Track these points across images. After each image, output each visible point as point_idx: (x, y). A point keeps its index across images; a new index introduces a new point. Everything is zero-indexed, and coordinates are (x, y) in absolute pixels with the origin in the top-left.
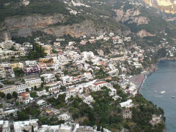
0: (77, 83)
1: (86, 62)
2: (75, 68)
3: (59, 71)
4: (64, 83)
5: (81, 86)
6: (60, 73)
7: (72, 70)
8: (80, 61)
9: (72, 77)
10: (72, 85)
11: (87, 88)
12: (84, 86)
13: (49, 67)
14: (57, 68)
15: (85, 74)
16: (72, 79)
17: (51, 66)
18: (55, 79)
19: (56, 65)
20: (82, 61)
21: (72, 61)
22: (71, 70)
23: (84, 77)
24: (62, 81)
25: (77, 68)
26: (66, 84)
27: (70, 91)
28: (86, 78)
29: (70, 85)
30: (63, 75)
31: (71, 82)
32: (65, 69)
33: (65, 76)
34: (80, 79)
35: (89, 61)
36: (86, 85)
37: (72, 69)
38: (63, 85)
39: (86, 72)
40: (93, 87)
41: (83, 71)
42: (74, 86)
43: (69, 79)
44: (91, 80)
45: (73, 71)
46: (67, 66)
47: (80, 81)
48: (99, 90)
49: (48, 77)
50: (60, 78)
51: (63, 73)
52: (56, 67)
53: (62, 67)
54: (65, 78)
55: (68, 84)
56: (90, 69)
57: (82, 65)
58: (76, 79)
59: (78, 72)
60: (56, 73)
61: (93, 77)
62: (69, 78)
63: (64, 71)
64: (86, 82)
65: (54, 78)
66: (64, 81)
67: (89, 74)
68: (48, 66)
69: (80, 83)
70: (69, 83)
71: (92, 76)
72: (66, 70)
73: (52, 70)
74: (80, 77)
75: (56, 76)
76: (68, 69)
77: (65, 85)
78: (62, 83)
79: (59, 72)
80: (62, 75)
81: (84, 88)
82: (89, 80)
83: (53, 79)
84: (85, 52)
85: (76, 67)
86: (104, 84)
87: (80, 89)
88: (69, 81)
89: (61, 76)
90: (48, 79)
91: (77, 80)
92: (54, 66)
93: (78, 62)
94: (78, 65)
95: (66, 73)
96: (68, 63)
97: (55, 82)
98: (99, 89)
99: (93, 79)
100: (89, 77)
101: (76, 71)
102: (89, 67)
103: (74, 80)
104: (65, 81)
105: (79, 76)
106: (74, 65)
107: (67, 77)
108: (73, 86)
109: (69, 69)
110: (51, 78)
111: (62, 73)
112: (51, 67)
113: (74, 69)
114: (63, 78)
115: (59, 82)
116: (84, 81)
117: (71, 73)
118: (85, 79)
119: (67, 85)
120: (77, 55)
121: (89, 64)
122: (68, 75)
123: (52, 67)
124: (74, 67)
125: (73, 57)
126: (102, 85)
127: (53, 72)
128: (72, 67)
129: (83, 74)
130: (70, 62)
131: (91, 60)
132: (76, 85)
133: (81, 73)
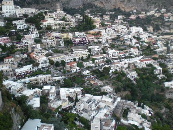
0: (123, 58)
1: (134, 37)
2: (122, 43)
3: (106, 44)
4: (110, 57)
5: (126, 61)
6: (106, 46)
7: (119, 45)
8: (128, 36)
9: (118, 52)
10: (118, 59)
11: (132, 63)
12: (129, 61)
13: (97, 40)
14: (104, 41)
15: (132, 49)
16: (118, 53)
17: (99, 39)
18: (102, 51)
19: (103, 38)
20: (130, 36)
21: (120, 35)
23: (130, 53)
24: (108, 54)
25: (124, 43)
27: (116, 65)
28: (133, 53)
29: (116, 59)
30: (110, 48)
31: (117, 56)
34: (126, 54)
35: (137, 36)
36: (132, 61)
37: (119, 43)
39: (133, 47)
40: (138, 63)
41: (130, 47)
42: (120, 60)
43: (115, 53)
44: (137, 56)
45: (120, 46)
46: (114, 40)
47: (126, 56)
48: (144, 67)
49: (95, 50)
50: (107, 51)
51: (110, 46)
52: (103, 40)
53: (109, 41)
54: (111, 52)
55: (114, 58)
56: (138, 45)
57: (130, 40)
58: (122, 53)
59: (125, 47)
60: (103, 46)
61: (139, 53)
62: (115, 52)
63: (111, 44)
64: (132, 57)
65: (101, 50)
66: (110, 54)
67: (136, 50)
68: (96, 39)
69: (126, 58)
70: (115, 56)
71: (139, 52)
72: (113, 44)
73: (100, 42)
74: (126, 52)
75: (102, 49)
76: (115, 43)
77: (111, 59)
78: (107, 56)
79: (106, 45)
80: (108, 48)
81: (129, 64)
82: (135, 56)
83: (100, 52)
84: (134, 27)
85: (124, 41)
86: (150, 61)
87: (126, 64)
88: (115, 55)
90: (95, 51)
91: (123, 55)
92: (102, 39)
93: (126, 37)
95: (112, 47)
96: (115, 37)
97: (101, 55)
99: (140, 55)
100: (135, 53)
101: (123, 46)
102: (136, 43)
103: (120, 55)
105: (125, 51)
106: (121, 39)
107: (114, 51)
108: (118, 60)
109: (116, 43)
110: (98, 51)
111: (109, 46)
112: (98, 40)
113: (121, 43)
114: (109, 51)
115: (105, 55)
116: (130, 57)
117: (117, 47)
118: (131, 54)
119: (113, 58)
120: (125, 29)
121: (137, 40)
122: (115, 49)
123: (100, 40)
124: (121, 41)
125: (121, 31)
126: (148, 62)
127: (100, 45)
128: (119, 41)
129: (130, 49)
130: (117, 36)
131: (139, 36)
132: (122, 60)
133: (127, 48)
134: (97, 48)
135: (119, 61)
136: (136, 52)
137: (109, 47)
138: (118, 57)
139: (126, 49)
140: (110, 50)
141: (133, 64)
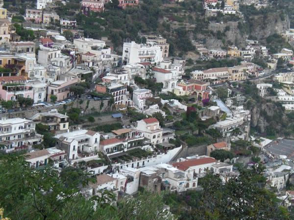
0: (116, 159)
1: (138, 80)
2: (106, 102)
3: (48, 110)
4: (71, 157)
5: (130, 169)
6: (53, 117)
7: (93, 109)
8: (119, 76)
9: (97, 136)
10: (100, 165)
11: (153, 176)
12: (141, 170)
13: (12, 93)
14: (40, 96)
15: (141, 125)
16: (98, 140)
17: (18, 89)
18: (38, 138)
19: (37, 86)
20: (125, 78)
21: (90, 75)
22: (90, 106)
23: (137, 138)
24: (65, 147)
25: (111, 102)
26: (78, 161)
28: (146, 139)
29: (94, 164)
30: (67, 124)
31: (96, 152)
32: (72, 104)
33: (71, 131)
34: (125, 144)
35: (148, 77)
36: (150, 167)
37: (95, 104)
38: (69, 161)
39: (141, 117)
40: (172, 176)
41: (134, 116)
42: (106, 167)
43: (87, 140)
44: (161, 149)
45: (97, 114)
46: (75, 91)
47: (126, 150)
49: (13, 132)
50: (58, 136)
51: (66, 117)
52: (37, 95)
53: (60, 96)
54: (74, 137)
55: (86, 159)
56: (154, 108)
57: (128, 93)
58: (109, 141)
59: (115, 116)
60: (37, 116)
61: (166, 138)
62: (88, 136)
63: (68, 108)
64: (145, 155)
65: (33, 135)
66: (72, 148)
67: (155, 128)
68: (9, 90)
69: (125, 158)
70: (87, 154)
71: (164, 135)
72: (75, 106)
73: (26, 104)
74: (123, 137)
75: (39, 129)
76: (81, 102)
77: (75, 164)
78: (63, 156)
79: (49, 114)
80: (62, 125)
81: (143, 178)
82: (156, 150)
83: (31, 141)
85: (108, 96)
87: (130, 179)
88: (88, 150)
89: (57, 128)
90: (12, 138)
91: (115, 148)
92: (31, 88)
93: (115, 81)
94: (113, 90)
95: (75, 120)
96: (76, 81)
98: (194, 185)
99: (170, 145)
100: (154, 137)
101: (107, 113)
102: (149, 102)
103: (106, 147)
104: (76, 148)
105: (119, 132)
106: (100, 89)
107: (81, 133)
108: (102, 168)
109: (84, 105)
110: (23, 136)
111: (61, 116)
112: (18, 93)
113: (102, 105)
114: (65, 135)
115: (53, 151)
116: (138, 153)
117: (91, 120)
118: (140, 143)
119: (83, 162)
120: (104, 51)
121: (149, 91)
122: (84, 127)
123: (25, 94)
124: (101, 97)
125: (91, 58)
127: (27, 112)
128: (93, 96)
129: (135, 126)
130: (83, 76)
131: (153, 74)
132: (114, 166)
133: (125, 121)
134: (18, 126)
135: (104, 171)
136: (156, 134)
137: (63, 120)
138: (100, 156)
139: (120, 126)
140: (66, 131)
141: (155, 180)
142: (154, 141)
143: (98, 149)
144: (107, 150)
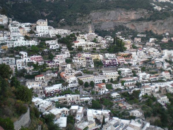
0: (154, 82)
1: (166, 61)
3: (136, 67)
4: (140, 80)
5: (157, 85)
6: (137, 69)
7: (150, 68)
8: (160, 59)
9: (149, 75)
10: (149, 83)
11: (163, 87)
12: (161, 85)
13: (127, 62)
14: (135, 63)
15: (163, 73)
16: (149, 76)
17: (129, 61)
18: (132, 74)
19: (134, 60)
20: (162, 60)
21: (151, 58)
22: (149, 67)
23: (162, 77)
24: (138, 77)
25: (156, 66)
26: (142, 81)
27: (146, 89)
28: (164, 77)
29: (146, 82)
30: (141, 71)
31: (148, 79)
32: (143, 66)
33: (142, 73)
34: (157, 78)
35: (170, 60)
36: (163, 85)
37: (150, 66)
38: (139, 81)
39: (164, 71)
40: (170, 88)
41: (162, 70)
42: (150, 84)
43: (146, 76)
44: (169, 80)
45: (151, 69)
46: (145, 62)
47: (157, 80)
49: (125, 72)
50: (137, 74)
51: (140, 69)
52: (134, 63)
53: (140, 63)
54: (141, 75)
55: (144, 81)
56: (170, 69)
57: (162, 64)
58: (153, 77)
59: (156, 70)
60: (133, 68)
61: (171, 77)
62: (146, 75)
63: (142, 67)
64: (163, 81)
65: (131, 73)
66: (140, 77)
67: (168, 74)
68: (127, 61)
69: (156, 82)
70: (145, 80)
71: (171, 76)
72: (144, 66)
73: (130, 65)
74: (157, 76)
75: (133, 72)
76: (146, 66)
77: (141, 82)
78: (138, 79)
79: (136, 68)
80: (139, 71)
81: (160, 88)
82: (167, 80)
83: (130, 75)
84: (166, 50)
85: (155, 65)
87: (156, 88)
88: (146, 78)
89: (138, 72)
90: (125, 73)
91: (154, 79)
92: (132, 61)
93: (158, 60)
94: (157, 63)
95: (143, 70)
96: (146, 60)
97: (131, 77)
99: (172, 79)
100: (167, 77)
101: (154, 69)
102: (168, 67)
103: (151, 78)
104: (142, 78)
105: (156, 74)
106: (153, 62)
107: (144, 74)
109: (147, 66)
110: (128, 73)
111: (139, 69)
112: (128, 62)
113: (152, 67)
114: (139, 74)
115: (135, 78)
116: (161, 81)
117: (148, 70)
118: (162, 78)
119: (143, 82)
120: (157, 52)
121: (169, 64)
122: (146, 72)
123: (131, 62)
124: (153, 64)
125: (152, 54)
127: (130, 67)
128: (150, 64)
129: (162, 73)
130: (149, 59)
131: (171, 59)
132: (153, 83)
133: (159, 72)
134: (127, 70)
135: (150, 85)
136: (168, 76)
137: (139, 70)
138: (149, 80)
139: (157, 73)
140: (140, 73)
141: (164, 89)
142: (167, 78)
143: (149, 79)
144: (151, 79)
